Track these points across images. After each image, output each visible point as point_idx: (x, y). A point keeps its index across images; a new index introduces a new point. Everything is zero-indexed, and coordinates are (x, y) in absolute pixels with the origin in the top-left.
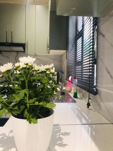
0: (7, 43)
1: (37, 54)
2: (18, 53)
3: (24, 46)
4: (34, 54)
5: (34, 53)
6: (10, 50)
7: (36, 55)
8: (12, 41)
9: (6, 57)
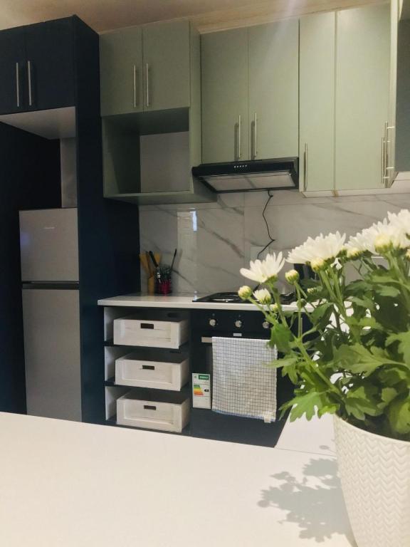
0: (237, 163)
1: (340, 193)
2: (272, 192)
3: (295, 166)
4: (330, 194)
5: (332, 188)
6: (248, 186)
7: (336, 196)
8: (253, 156)
9: (232, 210)
